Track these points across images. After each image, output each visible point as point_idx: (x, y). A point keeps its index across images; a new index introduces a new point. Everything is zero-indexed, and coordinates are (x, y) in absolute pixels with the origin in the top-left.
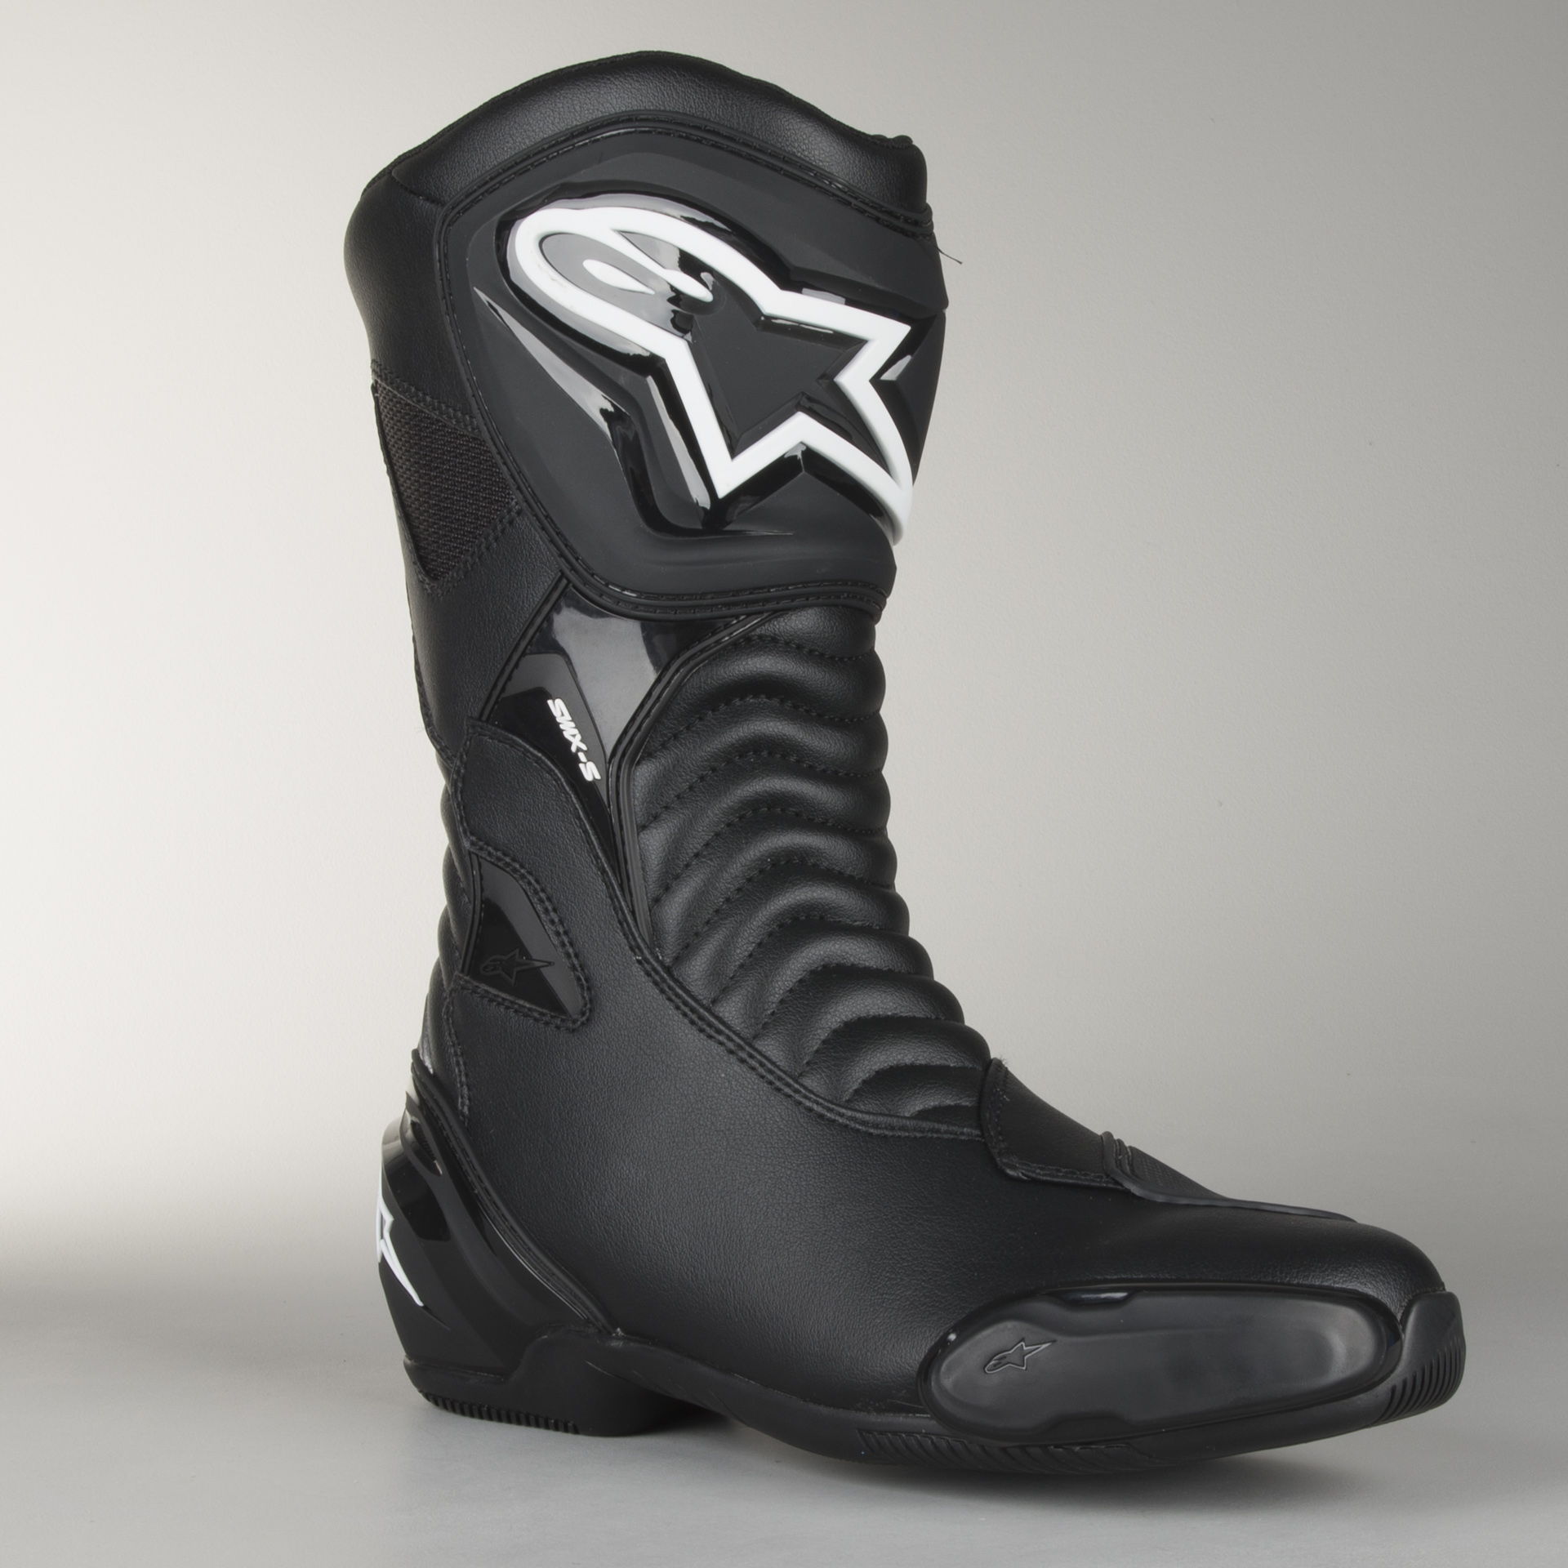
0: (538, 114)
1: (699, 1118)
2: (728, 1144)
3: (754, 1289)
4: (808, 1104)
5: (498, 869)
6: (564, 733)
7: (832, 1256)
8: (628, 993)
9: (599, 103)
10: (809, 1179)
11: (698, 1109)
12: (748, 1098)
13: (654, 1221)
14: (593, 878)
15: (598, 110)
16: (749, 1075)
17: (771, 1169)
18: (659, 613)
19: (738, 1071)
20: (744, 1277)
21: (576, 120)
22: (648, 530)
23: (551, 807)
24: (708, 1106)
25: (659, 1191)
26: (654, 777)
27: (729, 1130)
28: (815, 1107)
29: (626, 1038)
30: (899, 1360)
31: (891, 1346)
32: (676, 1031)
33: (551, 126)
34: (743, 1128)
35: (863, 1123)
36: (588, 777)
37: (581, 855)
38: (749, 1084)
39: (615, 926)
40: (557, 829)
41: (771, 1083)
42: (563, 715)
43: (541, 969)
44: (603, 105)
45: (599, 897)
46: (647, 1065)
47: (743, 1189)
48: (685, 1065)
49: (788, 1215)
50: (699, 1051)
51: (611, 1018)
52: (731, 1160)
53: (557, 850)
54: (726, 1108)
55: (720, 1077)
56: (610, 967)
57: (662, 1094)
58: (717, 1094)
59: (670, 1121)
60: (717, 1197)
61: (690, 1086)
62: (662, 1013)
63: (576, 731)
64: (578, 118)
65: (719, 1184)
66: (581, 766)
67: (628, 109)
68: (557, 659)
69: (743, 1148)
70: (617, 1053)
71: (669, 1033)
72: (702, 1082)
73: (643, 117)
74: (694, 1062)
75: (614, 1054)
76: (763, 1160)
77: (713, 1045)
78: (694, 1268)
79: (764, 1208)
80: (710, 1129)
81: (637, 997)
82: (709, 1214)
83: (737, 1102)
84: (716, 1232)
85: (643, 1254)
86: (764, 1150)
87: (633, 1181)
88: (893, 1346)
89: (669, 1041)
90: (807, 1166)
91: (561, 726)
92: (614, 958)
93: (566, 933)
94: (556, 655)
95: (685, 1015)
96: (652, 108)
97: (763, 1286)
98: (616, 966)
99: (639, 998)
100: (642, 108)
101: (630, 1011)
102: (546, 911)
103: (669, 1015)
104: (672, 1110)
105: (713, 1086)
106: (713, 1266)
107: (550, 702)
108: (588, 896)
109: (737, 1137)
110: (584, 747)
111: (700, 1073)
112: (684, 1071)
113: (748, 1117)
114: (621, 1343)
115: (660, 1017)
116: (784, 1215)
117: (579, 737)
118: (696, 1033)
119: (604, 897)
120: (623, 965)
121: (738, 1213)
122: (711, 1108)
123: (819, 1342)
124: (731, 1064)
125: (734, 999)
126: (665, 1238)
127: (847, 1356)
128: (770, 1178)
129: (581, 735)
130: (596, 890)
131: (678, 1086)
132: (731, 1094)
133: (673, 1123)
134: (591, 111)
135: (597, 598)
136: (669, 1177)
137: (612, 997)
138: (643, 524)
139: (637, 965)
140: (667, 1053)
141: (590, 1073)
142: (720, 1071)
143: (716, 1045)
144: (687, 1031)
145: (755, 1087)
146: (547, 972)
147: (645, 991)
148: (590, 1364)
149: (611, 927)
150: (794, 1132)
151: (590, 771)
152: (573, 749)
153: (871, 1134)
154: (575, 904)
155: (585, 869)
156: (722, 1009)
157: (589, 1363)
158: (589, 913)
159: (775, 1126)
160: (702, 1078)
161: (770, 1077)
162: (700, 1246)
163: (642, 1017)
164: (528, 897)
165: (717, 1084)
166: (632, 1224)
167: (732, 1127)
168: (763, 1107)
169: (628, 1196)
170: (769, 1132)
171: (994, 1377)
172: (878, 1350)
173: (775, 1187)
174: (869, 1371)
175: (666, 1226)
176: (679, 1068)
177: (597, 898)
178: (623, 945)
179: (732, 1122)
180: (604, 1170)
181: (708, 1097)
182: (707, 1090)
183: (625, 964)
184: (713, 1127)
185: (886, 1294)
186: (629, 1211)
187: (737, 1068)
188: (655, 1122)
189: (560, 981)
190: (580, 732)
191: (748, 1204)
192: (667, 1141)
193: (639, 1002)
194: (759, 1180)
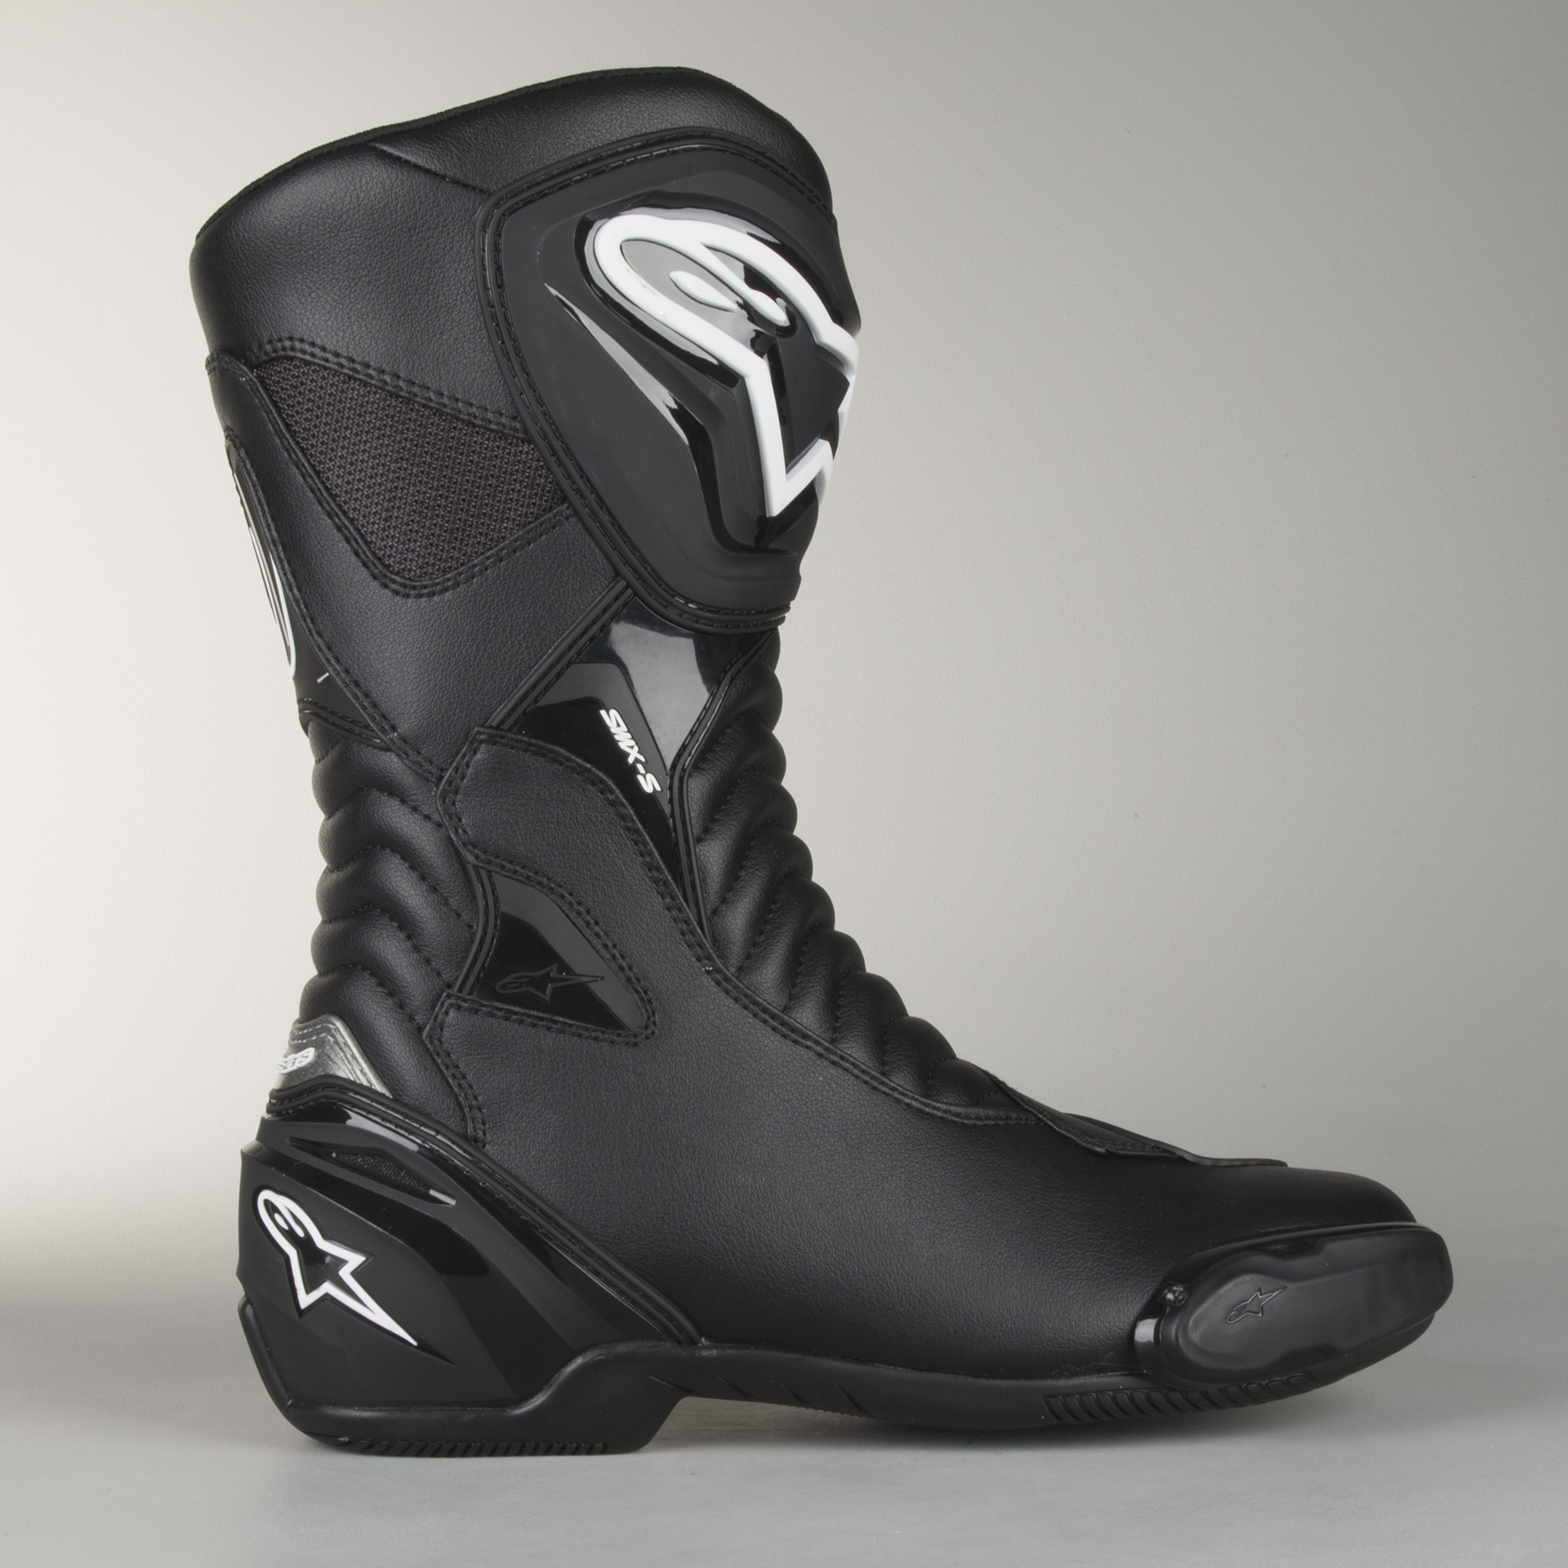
0: (604, 115)
1: (809, 1122)
2: (847, 1144)
3: (920, 1279)
4: (907, 1101)
5: (520, 884)
6: (620, 744)
7: (994, 1239)
8: (702, 1003)
9: (668, 114)
10: (938, 1170)
11: (805, 1113)
12: (852, 1099)
13: (786, 1225)
14: (647, 890)
15: (666, 120)
16: (846, 1077)
17: (900, 1164)
18: (717, 627)
19: (835, 1074)
20: (906, 1268)
21: (645, 127)
22: (718, 545)
23: (594, 820)
24: (814, 1109)
25: (786, 1196)
26: (707, 788)
27: (843, 1130)
28: (914, 1103)
29: (706, 1049)
30: (1107, 1324)
31: (1095, 1313)
32: (761, 1039)
33: (619, 129)
34: (856, 1128)
35: (957, 1115)
36: (648, 789)
37: (632, 868)
38: (849, 1085)
39: (678, 938)
40: (601, 841)
41: (866, 1082)
42: (618, 725)
43: (588, 984)
44: (672, 117)
45: (656, 909)
46: (736, 1074)
47: (878, 1185)
48: (779, 1071)
49: (933, 1205)
50: (789, 1056)
51: (685, 1029)
52: (855, 1159)
53: (602, 864)
54: (833, 1109)
55: (818, 1080)
56: (677, 979)
57: (761, 1100)
58: (819, 1097)
59: (778, 1127)
60: (853, 1195)
61: (790, 1091)
62: (742, 1022)
63: (633, 743)
64: (647, 126)
65: (851, 1183)
66: (640, 777)
67: (696, 125)
68: (613, 670)
69: (864, 1147)
70: (698, 1064)
71: (753, 1041)
72: (801, 1087)
73: (716, 136)
74: (787, 1067)
75: (695, 1065)
76: (888, 1157)
77: (803, 1051)
78: (843, 1265)
79: (907, 1202)
80: (824, 1131)
81: (712, 1007)
82: (849, 1212)
83: (842, 1103)
84: (862, 1229)
85: (777, 1259)
86: (885, 1147)
87: (752, 1188)
88: (1098, 1313)
89: (756, 1049)
90: (932, 1159)
91: (616, 737)
92: (681, 970)
93: (615, 946)
94: (610, 665)
95: (765, 1022)
96: (716, 127)
97: (931, 1274)
98: (684, 977)
99: (714, 1008)
100: (709, 126)
101: (706, 1022)
102: (588, 924)
103: (749, 1023)
104: (778, 1116)
105: (814, 1089)
106: (866, 1262)
107: (603, 713)
108: (642, 908)
109: (854, 1137)
110: (642, 758)
111: (797, 1078)
112: (778, 1077)
113: (858, 1117)
114: (715, 1352)
115: (740, 1026)
116: (930, 1206)
117: (636, 748)
118: (781, 1039)
119: (661, 909)
120: (692, 977)
121: (880, 1209)
122: (818, 1111)
123: (1011, 1320)
124: (825, 1067)
125: (808, 1005)
126: (803, 1240)
127: (1048, 1328)
128: (902, 1173)
129: (639, 747)
130: (651, 903)
131: (776, 1091)
132: (834, 1096)
133: (782, 1129)
134: (660, 121)
135: (663, 610)
136: (793, 1181)
137: (683, 1009)
138: (713, 539)
139: (707, 976)
140: (756, 1061)
141: (669, 1086)
142: (817, 1075)
143: (806, 1050)
144: (772, 1038)
145: (856, 1088)
146: (596, 987)
147: (720, 1001)
148: (655, 1379)
149: (673, 939)
150: (905, 1127)
151: (649, 783)
152: (631, 760)
153: (966, 1125)
154: (626, 917)
155: (637, 882)
156: (798, 1016)
157: (653, 1378)
158: (644, 926)
159: (887, 1124)
160: (800, 1083)
161: (866, 1078)
162: (847, 1244)
163: (720, 1027)
164: (564, 912)
165: (817, 1087)
166: (760, 1231)
167: (845, 1128)
168: (869, 1106)
169: (749, 1203)
170: (883, 1130)
171: (1236, 1326)
172: (1082, 1319)
173: (910, 1180)
174: (1075, 1339)
175: (802, 1228)
176: (773, 1074)
177: (653, 910)
178: (689, 957)
179: (844, 1123)
180: (714, 1182)
181: (811, 1101)
182: (809, 1094)
183: (694, 976)
184: (826, 1129)
185: (1068, 1267)
186: (753, 1217)
187: (832, 1070)
188: (762, 1129)
189: (612, 994)
190: (637, 744)
191: (888, 1199)
192: (782, 1147)
193: (715, 1012)
194: (892, 1176)
